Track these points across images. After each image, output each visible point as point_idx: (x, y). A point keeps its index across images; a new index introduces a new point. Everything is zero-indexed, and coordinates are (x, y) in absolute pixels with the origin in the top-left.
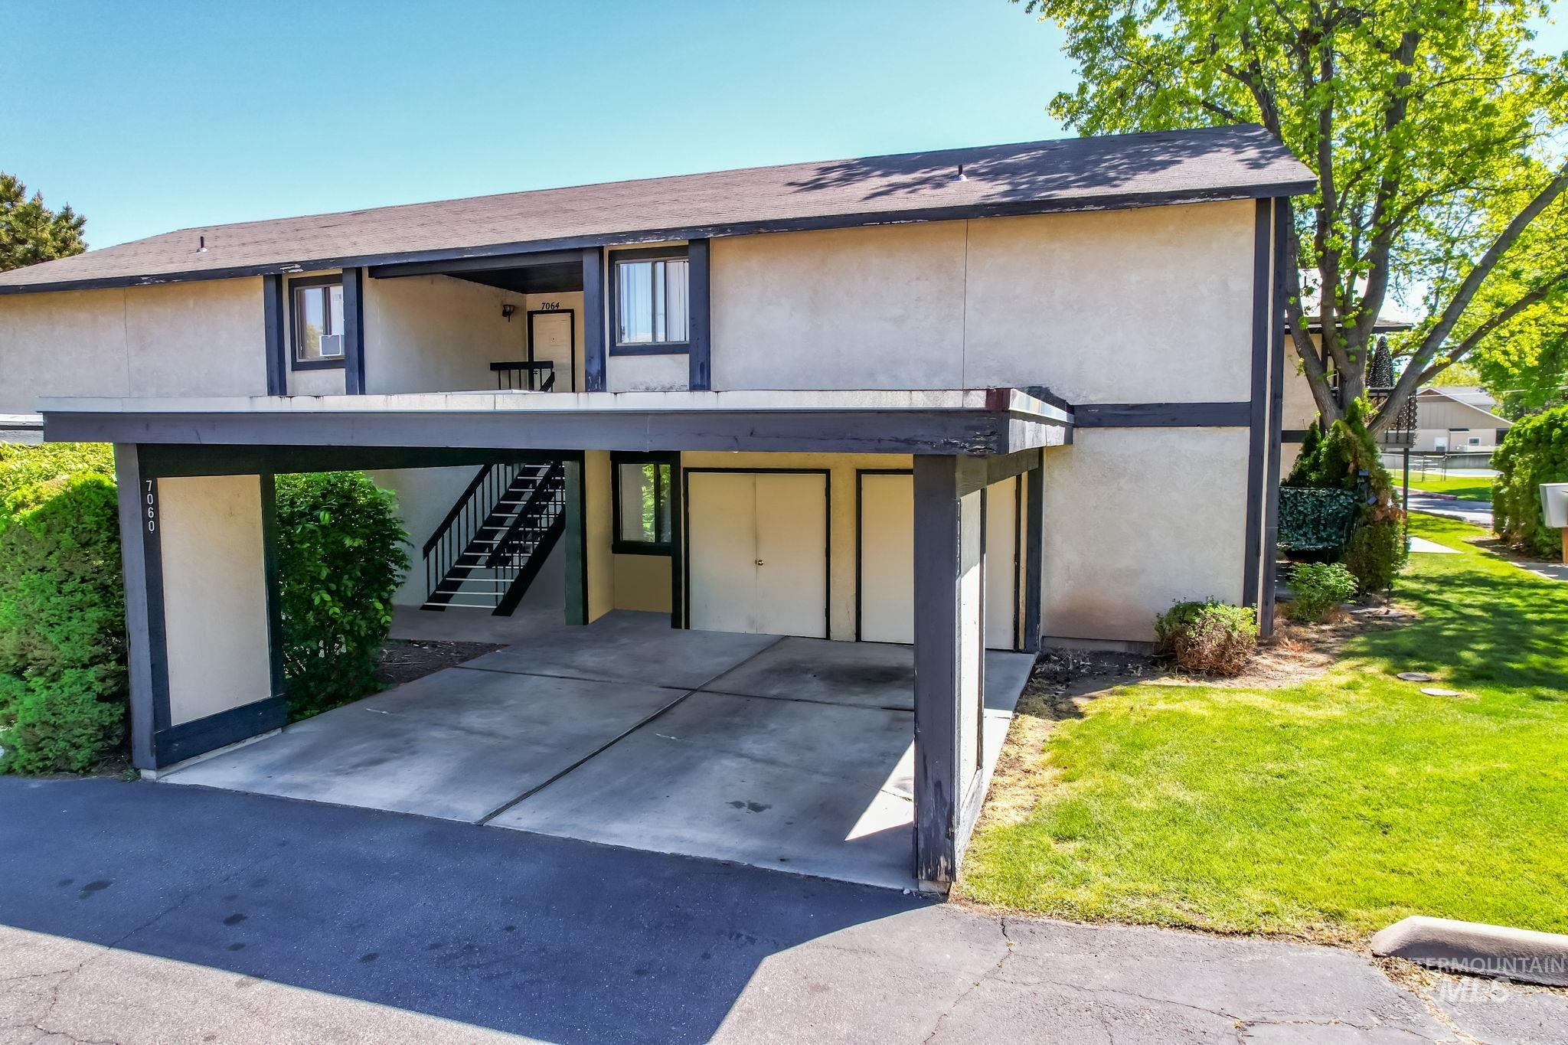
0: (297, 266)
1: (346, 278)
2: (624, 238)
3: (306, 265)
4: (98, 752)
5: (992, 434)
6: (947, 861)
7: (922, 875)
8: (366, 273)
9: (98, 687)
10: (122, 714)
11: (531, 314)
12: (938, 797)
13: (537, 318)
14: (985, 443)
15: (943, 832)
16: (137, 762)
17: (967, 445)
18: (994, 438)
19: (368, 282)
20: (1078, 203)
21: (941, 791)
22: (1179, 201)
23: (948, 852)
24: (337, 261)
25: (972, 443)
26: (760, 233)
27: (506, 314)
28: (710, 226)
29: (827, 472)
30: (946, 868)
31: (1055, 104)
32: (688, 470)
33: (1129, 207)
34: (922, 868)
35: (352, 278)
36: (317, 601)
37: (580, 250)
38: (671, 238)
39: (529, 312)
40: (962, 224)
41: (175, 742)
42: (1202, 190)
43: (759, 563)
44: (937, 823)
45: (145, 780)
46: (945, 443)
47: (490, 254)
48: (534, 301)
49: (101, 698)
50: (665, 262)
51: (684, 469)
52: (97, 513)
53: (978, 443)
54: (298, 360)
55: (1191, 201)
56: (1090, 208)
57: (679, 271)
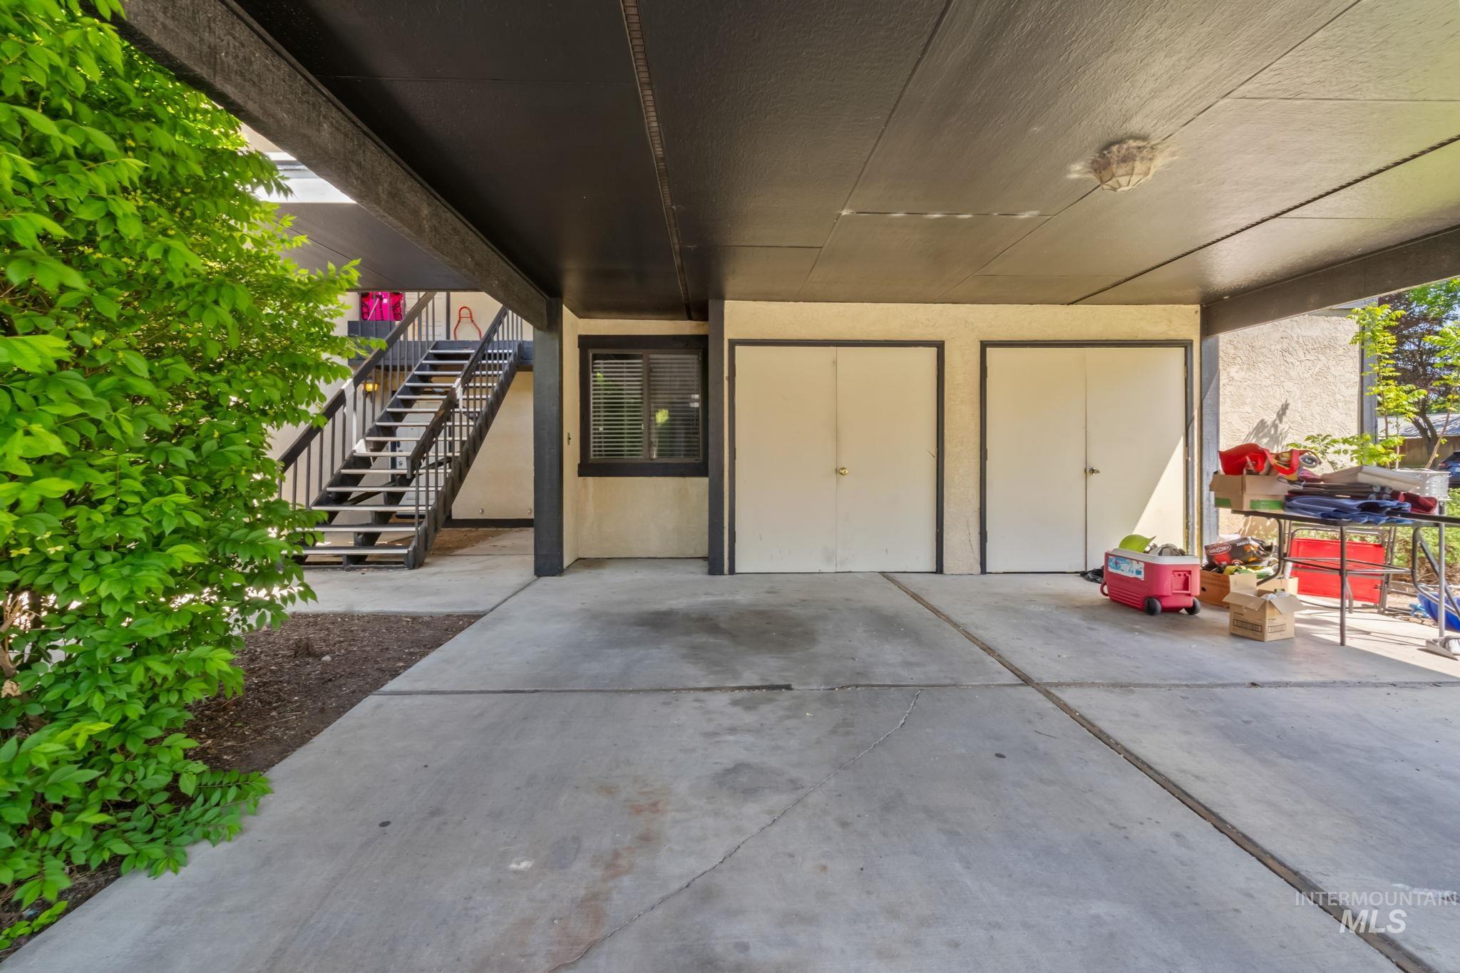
32: (733, 343)
43: (839, 472)
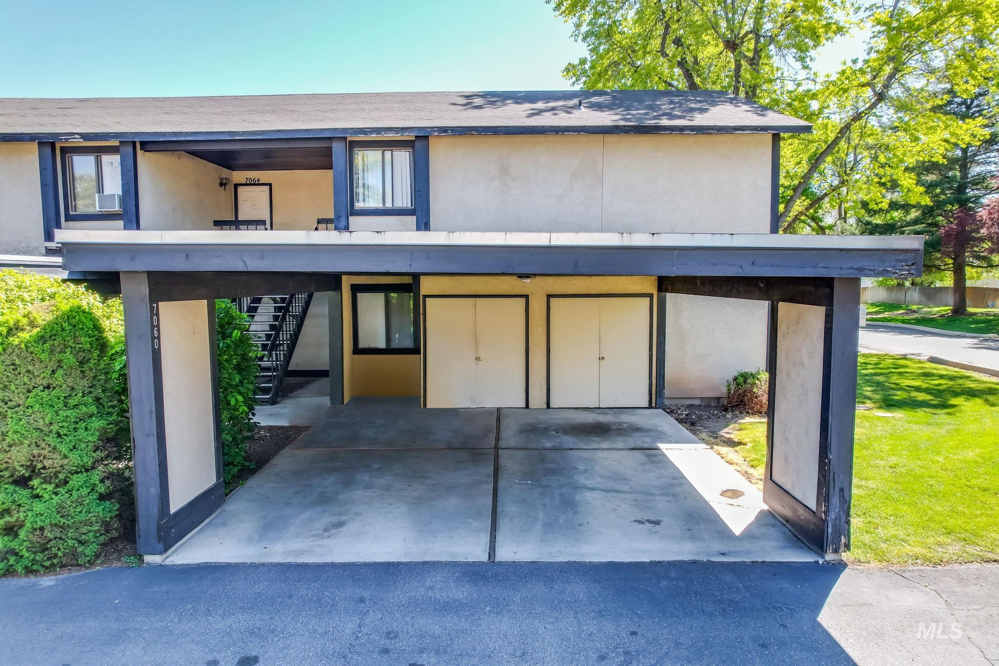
0: (76, 136)
1: (122, 149)
2: (369, 132)
3: (85, 137)
4: (104, 545)
5: (913, 264)
6: (845, 538)
7: (829, 550)
8: (138, 146)
9: (101, 488)
10: (117, 510)
11: (236, 186)
12: (841, 498)
13: (241, 189)
14: (909, 270)
15: (843, 519)
16: (140, 550)
17: (897, 271)
18: (914, 267)
19: (140, 153)
20: (681, 129)
21: (843, 493)
22: (738, 132)
23: (846, 533)
24: (116, 135)
25: (900, 270)
26: (472, 134)
27: (221, 184)
28: (435, 127)
29: (527, 297)
30: (845, 543)
31: (567, 70)
33: (711, 133)
34: (830, 545)
35: (130, 149)
36: (233, 402)
37: (330, 138)
38: (406, 134)
39: (234, 184)
40: (600, 137)
41: (172, 528)
42: (752, 126)
44: (840, 515)
45: (149, 564)
46: (883, 270)
47: (258, 137)
48: (239, 176)
49: (102, 498)
50: (392, 151)
51: (423, 295)
52: (89, 334)
53: (904, 270)
54: (71, 213)
55: (745, 132)
56: (688, 132)
57: (403, 158)
